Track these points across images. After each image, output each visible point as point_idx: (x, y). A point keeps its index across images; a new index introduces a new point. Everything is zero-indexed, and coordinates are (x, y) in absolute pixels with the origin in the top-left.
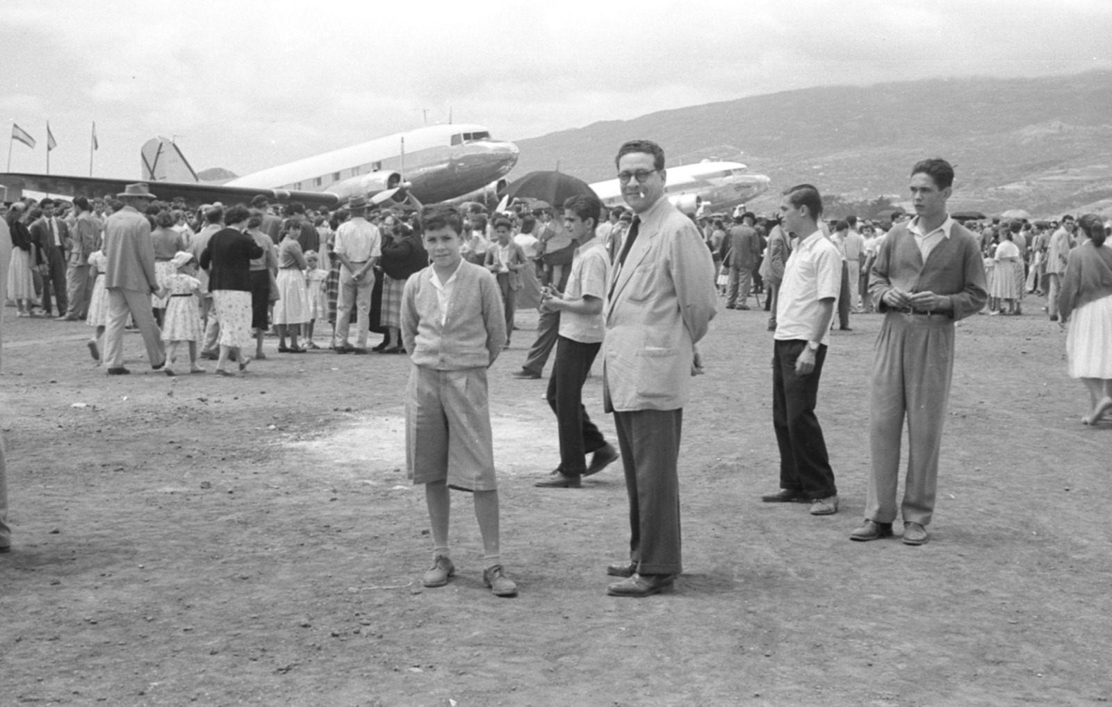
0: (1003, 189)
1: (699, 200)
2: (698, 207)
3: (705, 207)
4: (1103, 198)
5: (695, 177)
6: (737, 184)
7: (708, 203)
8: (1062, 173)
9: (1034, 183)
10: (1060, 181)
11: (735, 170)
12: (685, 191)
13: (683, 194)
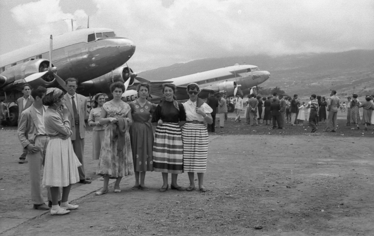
0: (311, 85)
1: (235, 84)
2: (235, 87)
3: (238, 87)
4: (344, 87)
5: (232, 72)
6: (254, 76)
7: (240, 85)
8: (330, 79)
9: (321, 83)
10: (329, 82)
11: (252, 68)
12: (228, 80)
13: (227, 81)
